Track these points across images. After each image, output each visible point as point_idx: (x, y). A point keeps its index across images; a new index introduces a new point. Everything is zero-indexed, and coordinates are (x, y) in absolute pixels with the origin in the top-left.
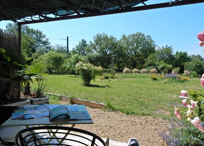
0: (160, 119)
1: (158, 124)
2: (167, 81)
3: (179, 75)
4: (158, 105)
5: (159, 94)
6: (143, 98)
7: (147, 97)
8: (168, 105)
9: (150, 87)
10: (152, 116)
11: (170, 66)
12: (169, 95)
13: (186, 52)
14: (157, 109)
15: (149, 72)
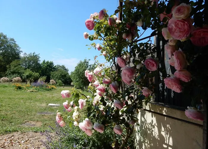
0: (31, 134)
1: (28, 140)
2: (34, 90)
3: (46, 84)
4: (26, 116)
5: (26, 103)
6: (5, 111)
7: (11, 109)
8: (38, 114)
9: (14, 97)
10: (20, 132)
11: (37, 74)
12: (38, 104)
13: (52, 62)
14: (25, 121)
15: (11, 81)
